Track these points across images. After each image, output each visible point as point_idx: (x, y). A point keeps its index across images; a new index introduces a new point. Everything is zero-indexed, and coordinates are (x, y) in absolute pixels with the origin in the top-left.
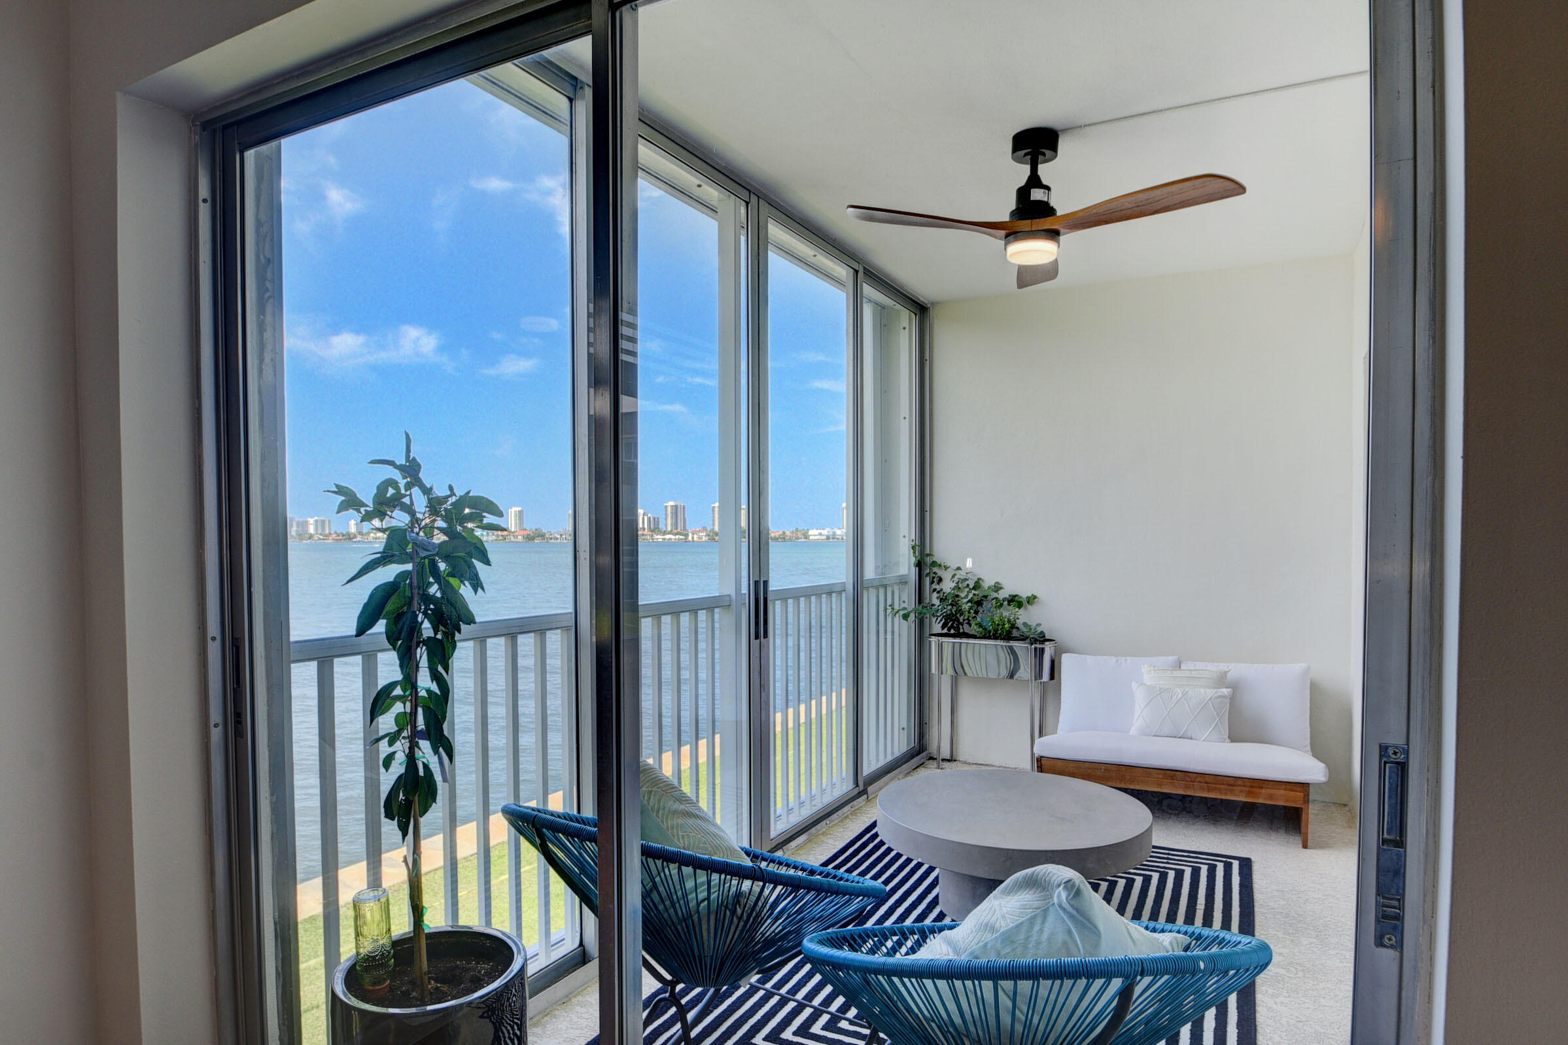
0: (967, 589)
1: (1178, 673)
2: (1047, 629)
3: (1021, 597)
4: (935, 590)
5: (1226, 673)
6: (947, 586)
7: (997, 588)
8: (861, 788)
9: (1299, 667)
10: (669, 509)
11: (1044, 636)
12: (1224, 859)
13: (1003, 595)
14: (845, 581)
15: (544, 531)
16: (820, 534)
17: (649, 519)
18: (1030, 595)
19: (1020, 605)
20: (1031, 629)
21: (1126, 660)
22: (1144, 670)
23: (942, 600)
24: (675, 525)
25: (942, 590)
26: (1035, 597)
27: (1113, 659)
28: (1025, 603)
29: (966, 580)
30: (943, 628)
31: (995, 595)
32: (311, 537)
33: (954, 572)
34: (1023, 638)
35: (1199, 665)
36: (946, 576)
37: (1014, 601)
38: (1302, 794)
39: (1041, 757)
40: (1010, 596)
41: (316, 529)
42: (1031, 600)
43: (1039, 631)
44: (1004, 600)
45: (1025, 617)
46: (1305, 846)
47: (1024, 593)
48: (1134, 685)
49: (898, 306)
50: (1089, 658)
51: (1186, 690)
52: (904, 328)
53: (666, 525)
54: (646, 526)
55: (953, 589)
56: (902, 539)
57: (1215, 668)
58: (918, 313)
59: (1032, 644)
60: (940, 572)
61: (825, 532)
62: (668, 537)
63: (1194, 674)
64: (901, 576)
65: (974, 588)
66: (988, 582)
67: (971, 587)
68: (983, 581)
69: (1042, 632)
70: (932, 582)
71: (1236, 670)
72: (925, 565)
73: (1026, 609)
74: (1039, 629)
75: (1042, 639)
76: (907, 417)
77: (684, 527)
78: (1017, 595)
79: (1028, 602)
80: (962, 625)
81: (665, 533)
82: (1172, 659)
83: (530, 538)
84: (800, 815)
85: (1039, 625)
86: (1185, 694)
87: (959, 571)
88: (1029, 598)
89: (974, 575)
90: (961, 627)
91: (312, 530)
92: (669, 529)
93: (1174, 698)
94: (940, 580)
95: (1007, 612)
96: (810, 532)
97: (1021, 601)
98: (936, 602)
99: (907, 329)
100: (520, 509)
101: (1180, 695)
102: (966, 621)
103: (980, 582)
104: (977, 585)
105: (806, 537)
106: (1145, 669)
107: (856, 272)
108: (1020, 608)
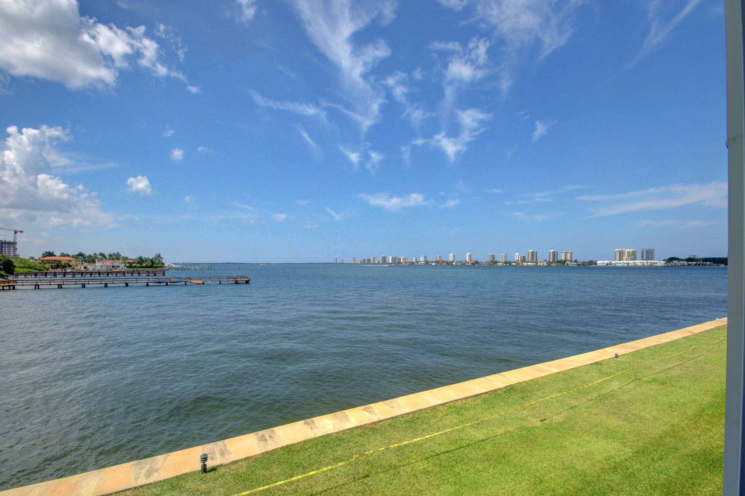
10: (530, 254)
15: (479, 261)
16: (603, 263)
17: (521, 257)
24: (532, 259)
32: (401, 263)
41: (403, 260)
54: (520, 260)
61: (606, 262)
62: (529, 264)
77: (537, 260)
81: (528, 262)
83: (473, 264)
91: (402, 261)
92: (530, 260)
96: (598, 262)
100: (470, 253)
105: (596, 264)
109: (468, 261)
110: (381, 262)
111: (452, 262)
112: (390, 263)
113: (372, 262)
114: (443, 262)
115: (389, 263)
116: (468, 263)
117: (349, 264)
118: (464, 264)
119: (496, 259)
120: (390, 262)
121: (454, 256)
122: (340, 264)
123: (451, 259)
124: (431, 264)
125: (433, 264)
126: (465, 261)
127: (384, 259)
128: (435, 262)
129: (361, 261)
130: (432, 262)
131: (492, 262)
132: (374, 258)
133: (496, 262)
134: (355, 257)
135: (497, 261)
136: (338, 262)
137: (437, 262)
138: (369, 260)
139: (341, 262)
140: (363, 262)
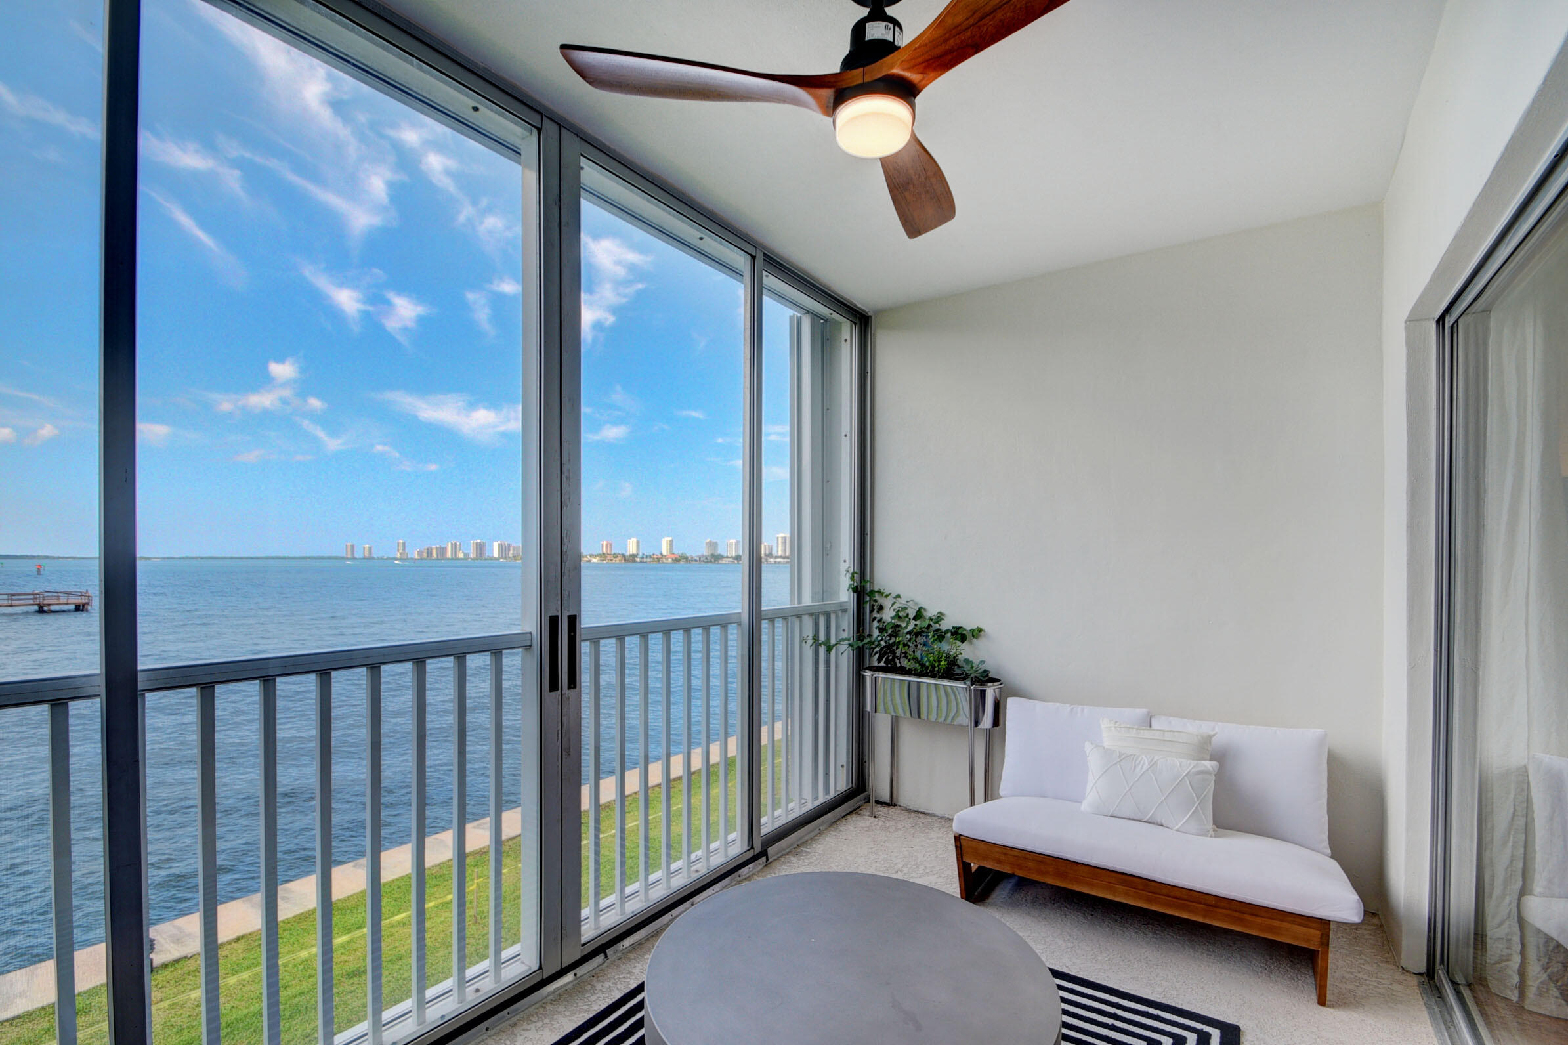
0: (907, 619)
1: (1146, 734)
2: (992, 666)
3: (965, 630)
4: (875, 618)
5: (1210, 737)
6: (888, 615)
7: (939, 618)
8: (758, 848)
9: (1312, 733)
10: (780, 539)
11: (987, 675)
12: (1199, 1026)
13: (945, 625)
14: (740, 611)
15: (688, 555)
18: (975, 627)
19: (963, 639)
20: (972, 667)
21: (1083, 710)
22: (1103, 726)
23: (881, 630)
24: (784, 551)
25: (882, 619)
26: (980, 630)
27: (1067, 707)
28: (969, 636)
29: (905, 608)
30: (879, 660)
31: (937, 626)
33: (894, 600)
34: (962, 678)
35: (1176, 723)
36: (887, 603)
37: (959, 634)
38: (1318, 933)
39: (960, 835)
40: (953, 627)
42: (977, 633)
43: (982, 670)
44: (947, 632)
45: (967, 652)
46: (1322, 1001)
47: (969, 625)
48: (1088, 747)
49: (836, 316)
50: (1038, 704)
51: (1155, 759)
52: (846, 340)
53: (778, 551)
55: (892, 618)
56: (842, 562)
57: (1194, 728)
58: (857, 321)
59: (972, 685)
60: (881, 600)
62: (778, 559)
63: (1168, 736)
64: (841, 604)
65: (915, 618)
66: (931, 612)
67: (911, 616)
68: (925, 610)
69: (985, 671)
70: (872, 611)
71: (1224, 732)
72: (864, 593)
73: (971, 642)
74: (983, 667)
75: (985, 678)
76: (848, 434)
78: (961, 627)
79: (973, 636)
80: (899, 659)
81: (776, 557)
82: (1141, 712)
83: (676, 560)
84: (669, 888)
85: (983, 662)
86: (1153, 764)
87: (898, 599)
88: (972, 631)
89: (916, 604)
90: (897, 661)
92: (780, 554)
93: (1138, 769)
94: (881, 608)
95: (946, 647)
97: (964, 634)
98: (876, 633)
99: (849, 341)
100: (670, 538)
101: (1146, 766)
102: (903, 655)
103: (922, 610)
104: (919, 615)
106: (1104, 724)
107: (754, 258)
108: (963, 641)
109: (665, 553)
110: (471, 556)
111: (634, 556)
112: (496, 559)
113: (449, 555)
114: (616, 556)
115: (492, 558)
116: (667, 559)
117: (388, 558)
118: (658, 559)
119: (720, 551)
120: (496, 554)
121: (638, 542)
122: (364, 558)
123: (631, 549)
124: (589, 561)
125: (594, 560)
126: (661, 554)
127: (481, 548)
128: (599, 555)
129: (420, 553)
130: (592, 556)
131: (713, 555)
132: (454, 546)
133: (720, 557)
134: (404, 544)
135: (722, 553)
136: (357, 555)
137: (602, 556)
138: (442, 550)
139: (367, 554)
140: (425, 555)
